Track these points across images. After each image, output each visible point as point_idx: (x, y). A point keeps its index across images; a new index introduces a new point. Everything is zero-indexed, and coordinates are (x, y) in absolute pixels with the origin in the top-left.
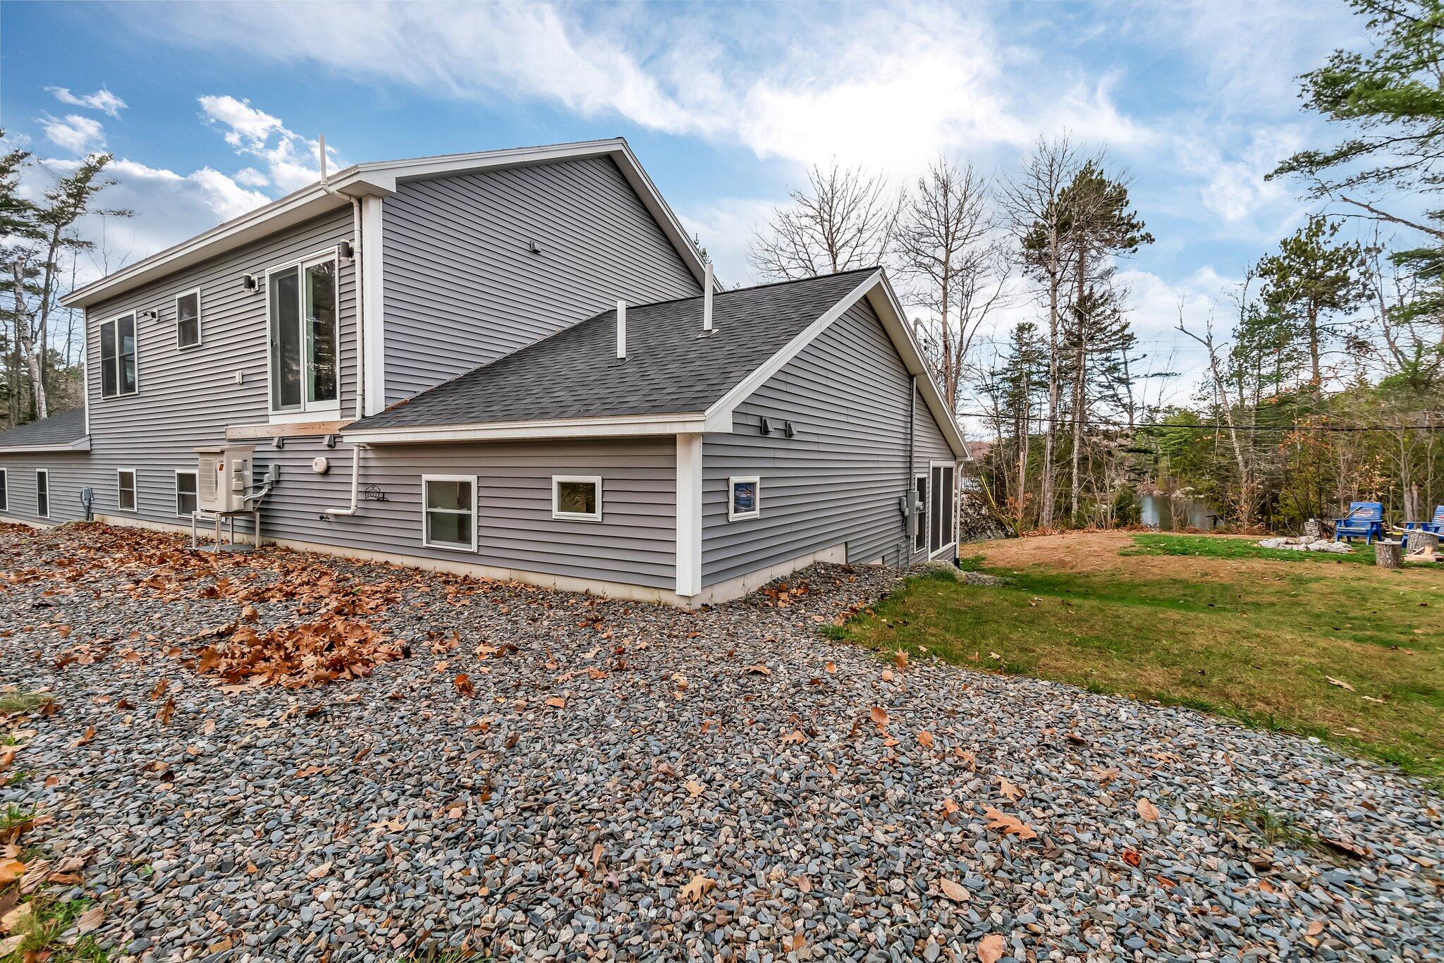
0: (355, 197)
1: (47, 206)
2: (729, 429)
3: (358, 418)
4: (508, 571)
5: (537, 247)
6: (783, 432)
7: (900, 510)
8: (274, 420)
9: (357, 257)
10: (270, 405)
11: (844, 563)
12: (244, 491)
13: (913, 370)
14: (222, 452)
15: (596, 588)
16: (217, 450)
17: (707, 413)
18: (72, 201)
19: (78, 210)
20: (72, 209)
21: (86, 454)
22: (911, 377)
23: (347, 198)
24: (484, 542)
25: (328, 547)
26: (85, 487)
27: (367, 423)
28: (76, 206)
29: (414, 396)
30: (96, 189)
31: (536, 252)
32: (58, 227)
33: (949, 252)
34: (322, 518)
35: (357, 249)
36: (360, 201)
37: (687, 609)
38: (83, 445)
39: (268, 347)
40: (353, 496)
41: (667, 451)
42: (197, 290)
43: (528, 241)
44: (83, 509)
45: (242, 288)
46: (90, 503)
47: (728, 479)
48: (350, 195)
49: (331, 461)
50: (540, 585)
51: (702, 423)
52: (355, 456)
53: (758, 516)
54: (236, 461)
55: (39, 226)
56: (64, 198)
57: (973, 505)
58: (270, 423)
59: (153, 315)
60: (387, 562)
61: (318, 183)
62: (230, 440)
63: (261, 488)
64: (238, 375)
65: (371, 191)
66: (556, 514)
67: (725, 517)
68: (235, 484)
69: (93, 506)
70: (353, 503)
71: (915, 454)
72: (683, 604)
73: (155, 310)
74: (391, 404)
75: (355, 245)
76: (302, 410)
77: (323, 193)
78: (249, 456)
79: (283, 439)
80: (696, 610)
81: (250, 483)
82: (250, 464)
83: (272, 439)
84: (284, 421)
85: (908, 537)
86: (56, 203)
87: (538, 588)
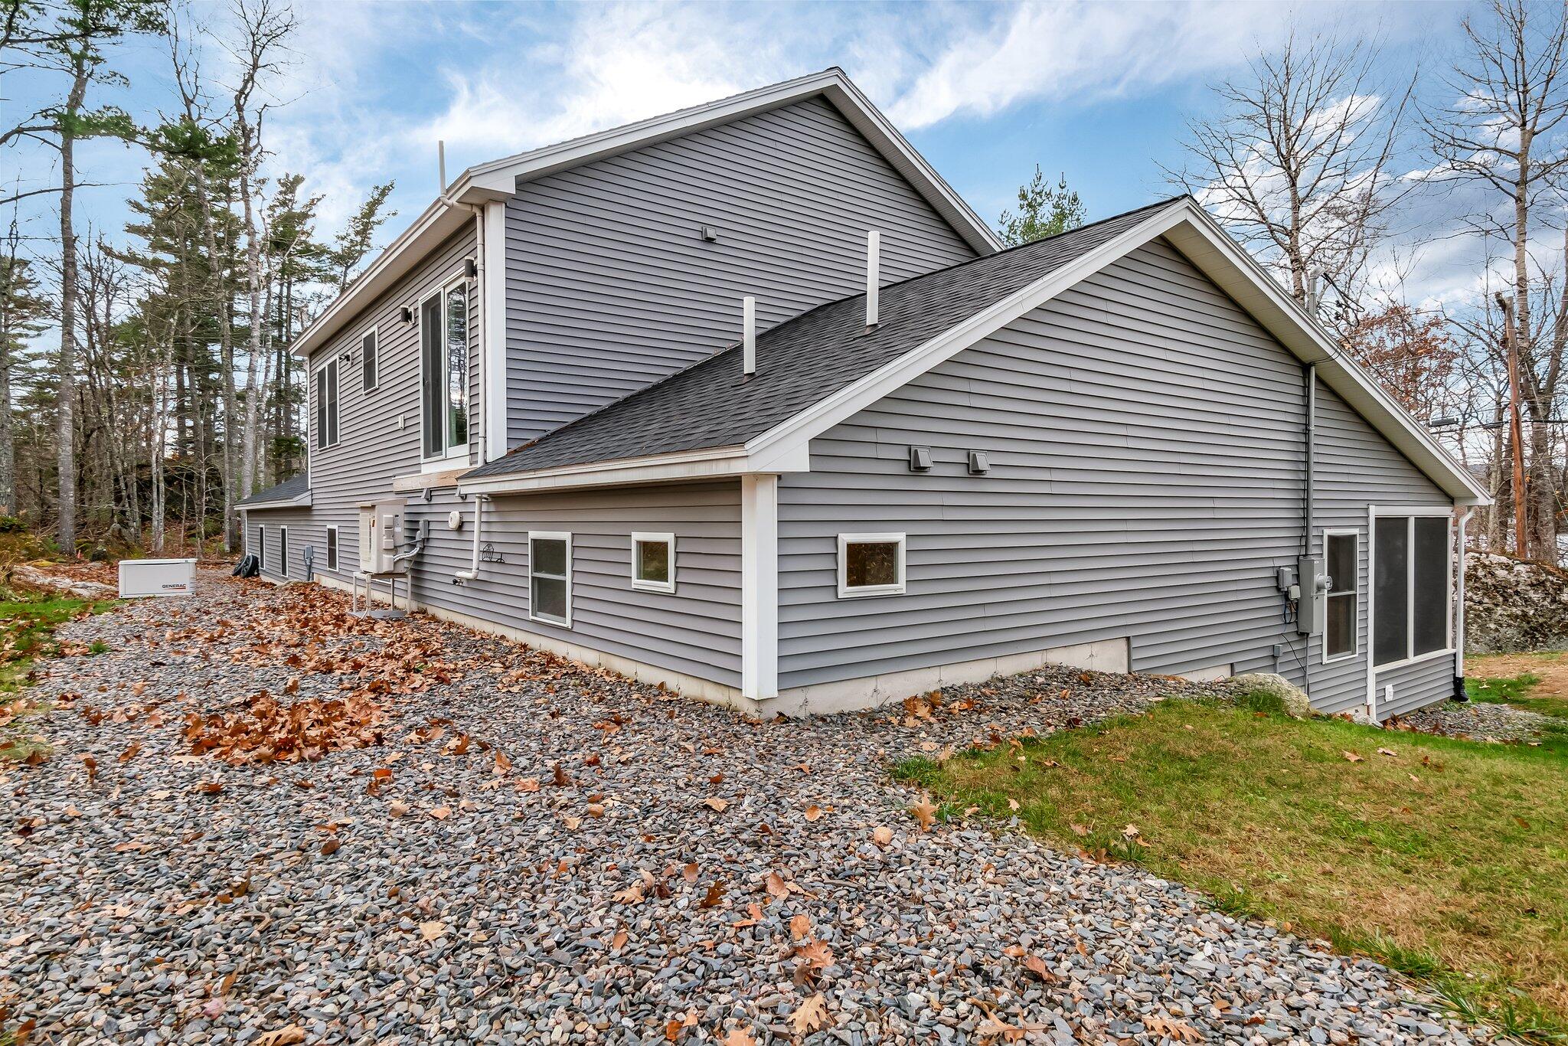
0: (477, 205)
1: (337, 248)
2: (805, 467)
3: (480, 464)
4: (597, 653)
5: (711, 233)
6: (964, 468)
7: (1278, 589)
8: (426, 469)
9: (480, 273)
10: (422, 452)
11: (1123, 671)
12: (395, 549)
13: (1306, 355)
14: (373, 507)
15: (673, 682)
16: (369, 504)
17: (747, 446)
18: (359, 239)
19: (365, 248)
20: (358, 248)
21: (306, 510)
22: (1305, 368)
23: (468, 208)
24: (579, 616)
25: (462, 617)
26: (308, 545)
27: (489, 469)
28: (362, 243)
29: (544, 434)
30: (379, 223)
31: (710, 240)
32: (347, 268)
33: (1529, 135)
34: (455, 582)
35: (480, 267)
36: (483, 211)
37: (755, 717)
38: (303, 500)
39: (421, 387)
40: (475, 556)
41: (730, 500)
42: (375, 328)
43: (698, 227)
44: (305, 568)
45: (402, 324)
46: (311, 562)
47: (836, 538)
48: (472, 205)
49: (465, 516)
50: (623, 673)
51: (744, 461)
52: (477, 510)
53: (904, 591)
54: (388, 516)
55: (332, 269)
56: (353, 236)
57: (1542, 583)
58: (423, 472)
59: (347, 358)
60: (503, 637)
61: (439, 200)
62: (398, 493)
63: (413, 546)
64: (400, 419)
65: (492, 197)
66: (637, 583)
67: (832, 590)
68: (387, 543)
69: (314, 565)
70: (474, 565)
71: (1315, 496)
72: (750, 710)
73: (349, 353)
74: (514, 446)
75: (478, 263)
76: (443, 457)
77: (445, 208)
78: (401, 510)
79: (430, 490)
80: (770, 721)
81: (402, 541)
82: (402, 518)
83: (421, 491)
84: (432, 471)
85: (1303, 636)
86: (346, 243)
87: (619, 676)
